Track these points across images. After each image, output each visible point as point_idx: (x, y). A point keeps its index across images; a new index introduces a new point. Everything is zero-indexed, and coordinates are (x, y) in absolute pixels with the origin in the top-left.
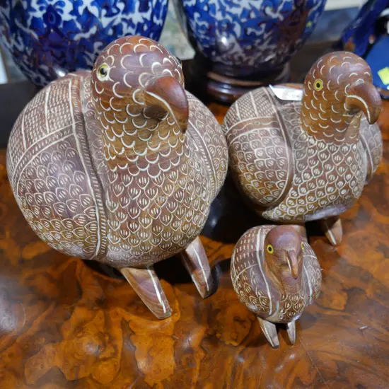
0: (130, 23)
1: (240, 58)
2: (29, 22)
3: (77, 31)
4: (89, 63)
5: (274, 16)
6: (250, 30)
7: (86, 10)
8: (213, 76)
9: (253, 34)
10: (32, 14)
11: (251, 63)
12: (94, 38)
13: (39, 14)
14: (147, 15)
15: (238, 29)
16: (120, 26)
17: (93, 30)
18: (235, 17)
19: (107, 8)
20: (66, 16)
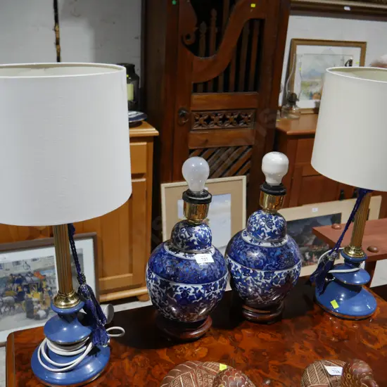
0: (215, 294)
1: (261, 302)
2: (174, 296)
3: (194, 299)
4: (196, 311)
5: (276, 285)
6: (265, 291)
7: (199, 291)
8: (246, 307)
9: (267, 293)
10: (176, 293)
11: (266, 303)
12: (200, 301)
13: (180, 293)
14: (221, 289)
15: (260, 290)
16: (212, 295)
17: (201, 298)
18: (259, 286)
19: (208, 290)
20: (191, 294)
